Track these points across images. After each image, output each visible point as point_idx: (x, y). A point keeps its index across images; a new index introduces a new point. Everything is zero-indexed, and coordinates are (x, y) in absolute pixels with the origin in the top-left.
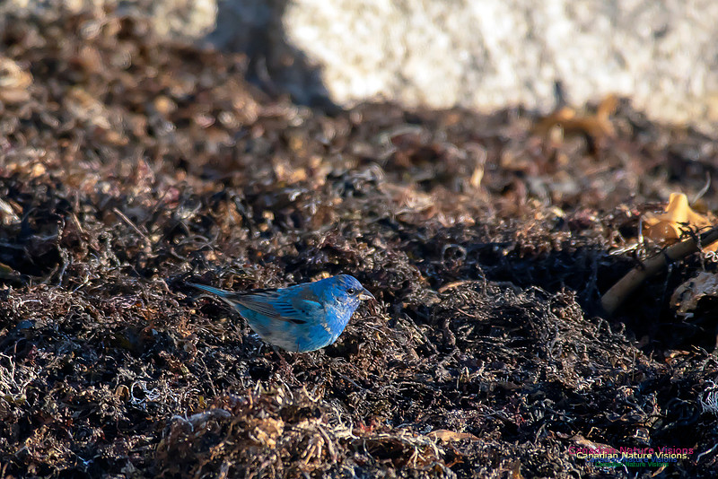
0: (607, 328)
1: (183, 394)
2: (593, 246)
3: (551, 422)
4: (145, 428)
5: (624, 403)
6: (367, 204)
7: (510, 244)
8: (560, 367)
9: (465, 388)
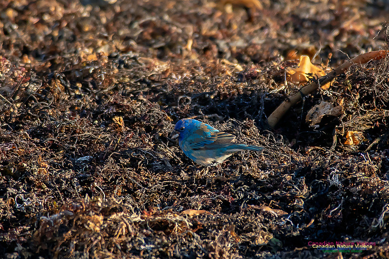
0: (273, 139)
1: (44, 200)
2: (260, 90)
3: (248, 199)
4: (25, 221)
5: (287, 185)
6: (132, 72)
7: (214, 92)
8: (250, 165)
9: (199, 182)
